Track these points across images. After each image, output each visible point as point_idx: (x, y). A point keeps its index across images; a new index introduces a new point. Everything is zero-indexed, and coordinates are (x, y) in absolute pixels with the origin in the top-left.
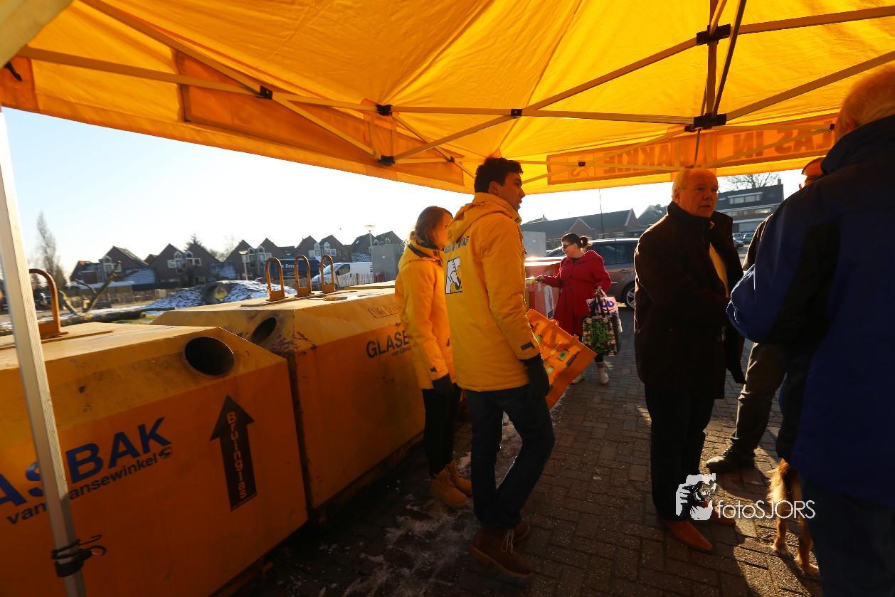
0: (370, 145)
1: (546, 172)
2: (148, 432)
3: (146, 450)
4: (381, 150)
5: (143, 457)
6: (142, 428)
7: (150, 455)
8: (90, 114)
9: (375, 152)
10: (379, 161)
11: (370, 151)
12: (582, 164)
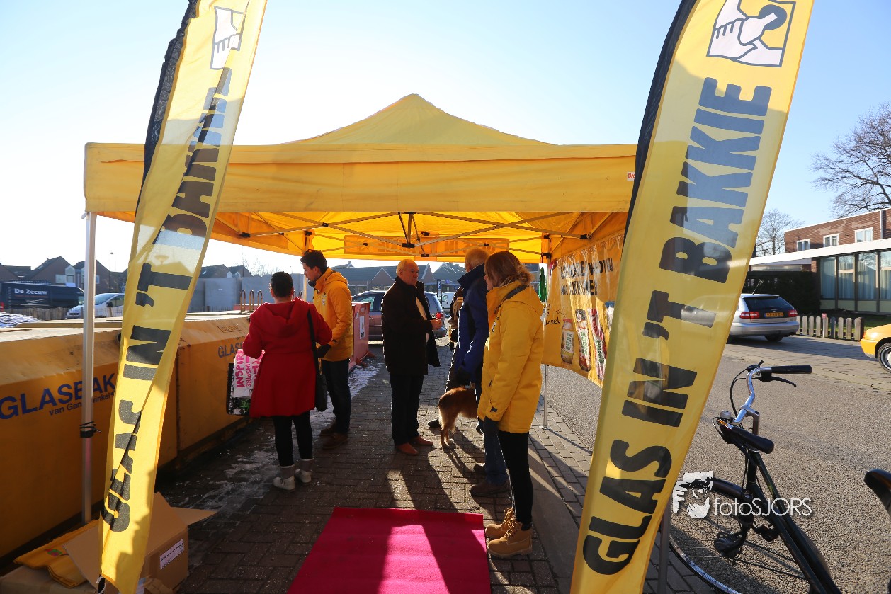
0: (236, 226)
1: (343, 245)
2: (107, 380)
3: (106, 390)
4: (243, 230)
5: (104, 394)
6: (104, 377)
7: (107, 393)
8: (120, 216)
9: (239, 231)
10: (240, 235)
11: (236, 229)
12: (366, 244)
